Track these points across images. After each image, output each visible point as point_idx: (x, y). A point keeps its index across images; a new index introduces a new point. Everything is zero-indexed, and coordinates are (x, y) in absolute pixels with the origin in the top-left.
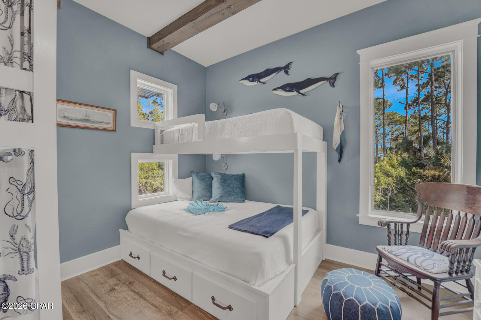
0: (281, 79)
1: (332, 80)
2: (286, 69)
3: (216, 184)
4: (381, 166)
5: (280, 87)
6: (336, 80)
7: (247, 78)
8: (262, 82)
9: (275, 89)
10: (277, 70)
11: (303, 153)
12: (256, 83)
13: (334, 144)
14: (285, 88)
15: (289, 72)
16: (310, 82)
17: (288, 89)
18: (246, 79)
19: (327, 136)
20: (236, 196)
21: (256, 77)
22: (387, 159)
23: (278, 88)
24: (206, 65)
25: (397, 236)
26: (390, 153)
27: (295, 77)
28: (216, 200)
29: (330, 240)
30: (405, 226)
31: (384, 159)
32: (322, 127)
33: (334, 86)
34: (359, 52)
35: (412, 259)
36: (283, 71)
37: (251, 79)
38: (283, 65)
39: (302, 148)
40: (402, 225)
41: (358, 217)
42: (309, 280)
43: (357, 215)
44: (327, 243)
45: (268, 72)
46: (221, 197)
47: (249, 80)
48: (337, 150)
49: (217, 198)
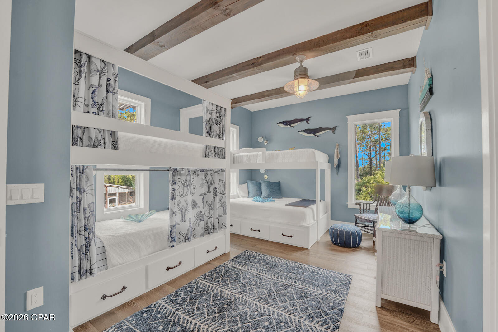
0: (304, 125)
1: (334, 129)
2: (307, 120)
3: (264, 188)
4: (376, 178)
5: (304, 130)
6: (335, 130)
7: (283, 123)
8: (292, 126)
9: (300, 131)
10: (302, 120)
11: (320, 170)
12: (288, 126)
13: (334, 165)
14: (307, 131)
15: (309, 122)
16: (321, 129)
17: (308, 132)
18: (281, 123)
19: (330, 161)
20: (277, 195)
21: (287, 123)
22: (380, 172)
23: (302, 131)
24: (252, 111)
25: (364, 210)
26: (383, 167)
27: (312, 125)
28: (265, 197)
29: (333, 218)
30: (368, 205)
31: (378, 172)
32: (328, 156)
33: (334, 133)
34: (347, 116)
35: (367, 217)
36: (305, 121)
37: (285, 123)
38: (305, 118)
39: (320, 168)
40: (366, 205)
41: (347, 204)
42: (323, 234)
43: (347, 203)
44: (331, 220)
45: (296, 121)
46: (269, 195)
47: (283, 124)
48: (336, 168)
49: (266, 195)
